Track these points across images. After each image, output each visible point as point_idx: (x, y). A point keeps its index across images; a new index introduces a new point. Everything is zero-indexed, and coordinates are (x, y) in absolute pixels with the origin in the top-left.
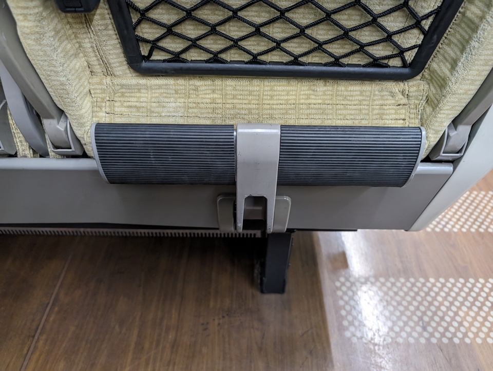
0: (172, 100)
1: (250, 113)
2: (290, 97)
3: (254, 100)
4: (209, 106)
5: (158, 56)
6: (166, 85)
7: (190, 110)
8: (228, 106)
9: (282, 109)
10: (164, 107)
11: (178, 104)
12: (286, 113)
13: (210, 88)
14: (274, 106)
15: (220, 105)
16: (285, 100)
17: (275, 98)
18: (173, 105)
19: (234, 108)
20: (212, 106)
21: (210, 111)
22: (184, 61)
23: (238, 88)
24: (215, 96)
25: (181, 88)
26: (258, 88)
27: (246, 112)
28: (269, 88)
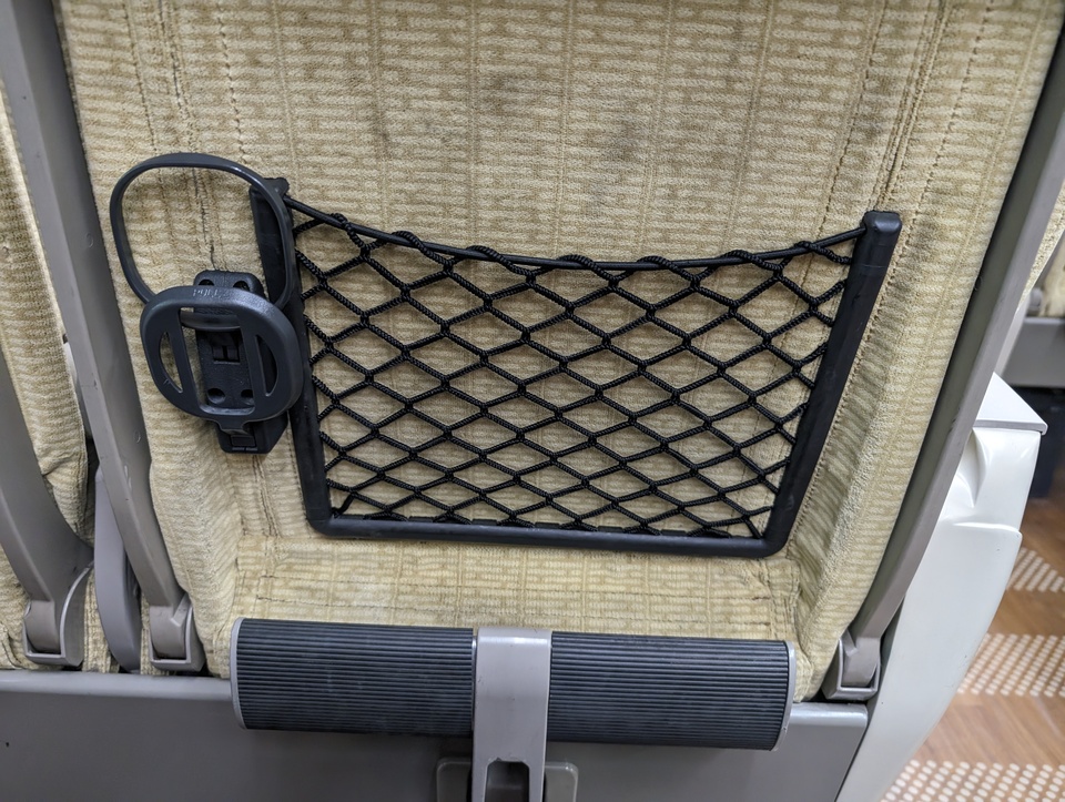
0: (372, 578)
1: (504, 605)
2: (573, 580)
3: (510, 582)
4: (433, 590)
5: (356, 509)
6: (365, 554)
7: (401, 598)
8: (466, 591)
9: (558, 600)
10: (357, 591)
11: (382, 586)
12: (566, 607)
13: (438, 560)
14: (545, 595)
15: (453, 590)
16: (563, 584)
17: (546, 580)
18: (373, 587)
19: (477, 595)
20: (439, 590)
21: (435, 599)
22: (400, 518)
23: (485, 562)
24: (446, 573)
25: (390, 559)
26: (517, 564)
27: (497, 602)
28: (536, 564)
